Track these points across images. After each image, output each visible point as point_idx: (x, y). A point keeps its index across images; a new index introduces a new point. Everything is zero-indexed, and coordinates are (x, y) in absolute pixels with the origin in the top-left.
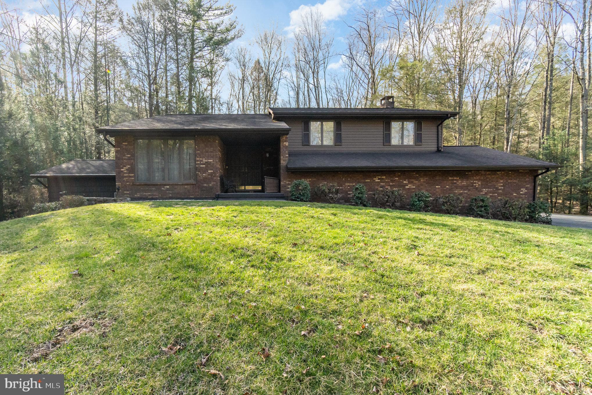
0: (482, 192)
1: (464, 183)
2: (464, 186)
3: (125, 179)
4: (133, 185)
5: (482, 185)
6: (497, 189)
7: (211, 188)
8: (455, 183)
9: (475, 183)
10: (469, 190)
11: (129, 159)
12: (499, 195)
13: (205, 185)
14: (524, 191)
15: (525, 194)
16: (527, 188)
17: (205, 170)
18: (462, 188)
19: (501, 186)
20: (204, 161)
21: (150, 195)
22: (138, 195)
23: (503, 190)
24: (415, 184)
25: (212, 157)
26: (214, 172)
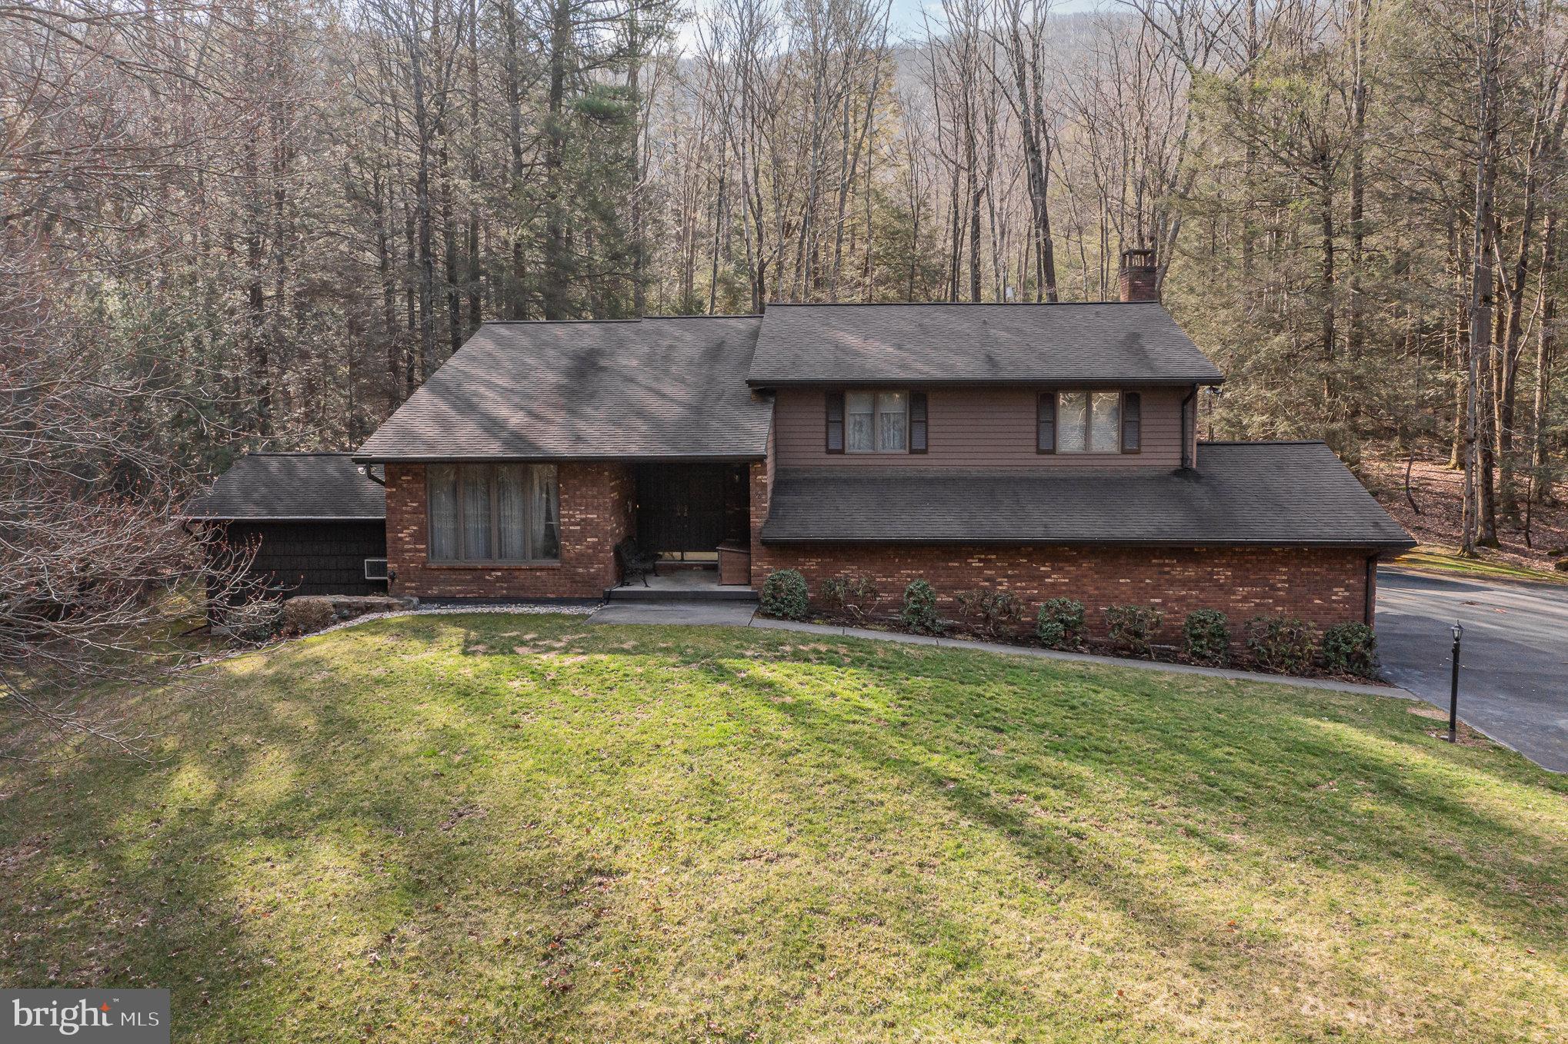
0: (1234, 594)
1: (1191, 573)
2: (1189, 580)
3: (407, 556)
4: (424, 568)
5: (1234, 577)
6: (1273, 588)
7: (594, 577)
8: (1168, 573)
9: (1218, 574)
10: (1202, 590)
11: (415, 511)
12: (1278, 601)
13: (581, 570)
14: (1340, 593)
15: (1345, 600)
16: (1347, 588)
17: (580, 538)
18: (1184, 583)
19: (1284, 581)
20: (579, 517)
21: (460, 592)
22: (435, 591)
23: (1289, 591)
24: (1068, 572)
25: (597, 508)
26: (599, 543)
